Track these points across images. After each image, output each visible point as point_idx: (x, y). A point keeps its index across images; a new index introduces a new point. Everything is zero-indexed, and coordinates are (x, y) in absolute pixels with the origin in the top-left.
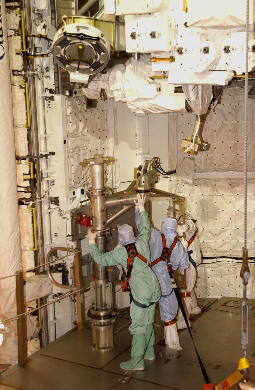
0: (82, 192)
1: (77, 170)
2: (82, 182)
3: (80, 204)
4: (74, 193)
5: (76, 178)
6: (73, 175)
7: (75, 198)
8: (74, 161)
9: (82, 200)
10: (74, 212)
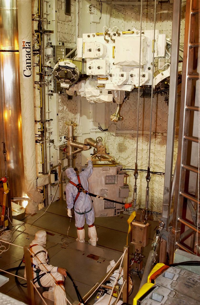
0: (65, 137)
1: (62, 128)
2: (65, 133)
3: (64, 143)
4: (61, 138)
5: (62, 131)
6: (61, 130)
7: (61, 140)
8: (61, 123)
9: (65, 141)
10: (61, 146)
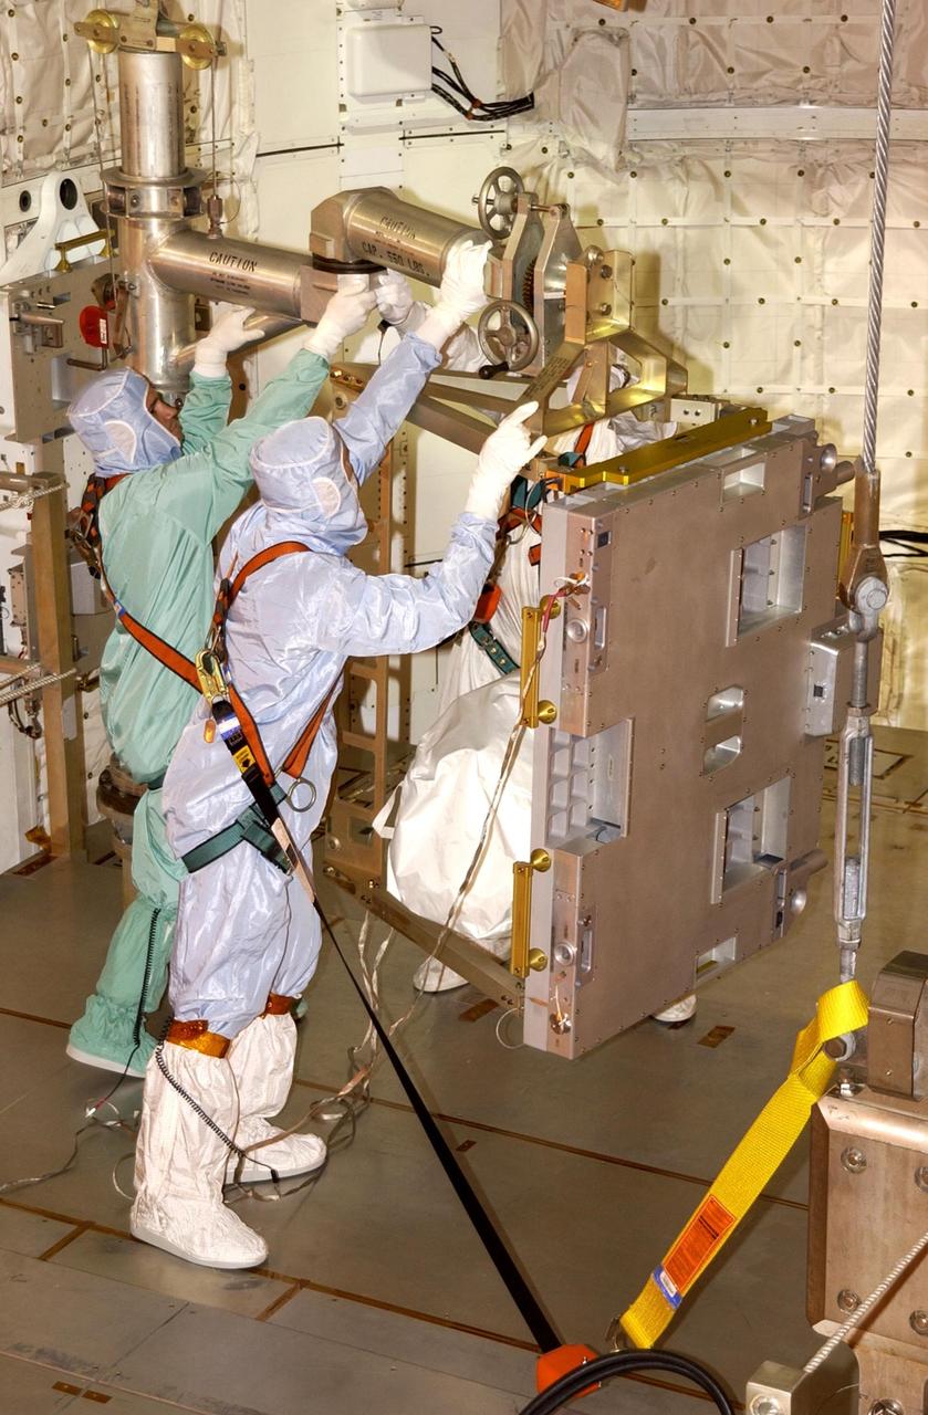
0: (67, 194)
1: (37, 82)
2: (66, 143)
3: (56, 257)
4: (25, 201)
5: (35, 123)
6: (19, 109)
7: (32, 223)
8: (21, 33)
9: (66, 238)
10: (26, 294)
